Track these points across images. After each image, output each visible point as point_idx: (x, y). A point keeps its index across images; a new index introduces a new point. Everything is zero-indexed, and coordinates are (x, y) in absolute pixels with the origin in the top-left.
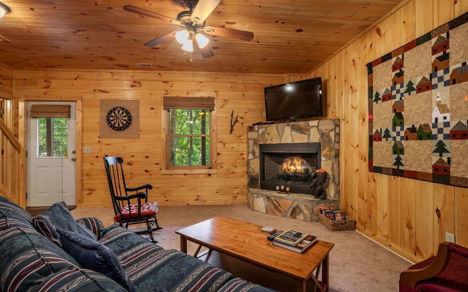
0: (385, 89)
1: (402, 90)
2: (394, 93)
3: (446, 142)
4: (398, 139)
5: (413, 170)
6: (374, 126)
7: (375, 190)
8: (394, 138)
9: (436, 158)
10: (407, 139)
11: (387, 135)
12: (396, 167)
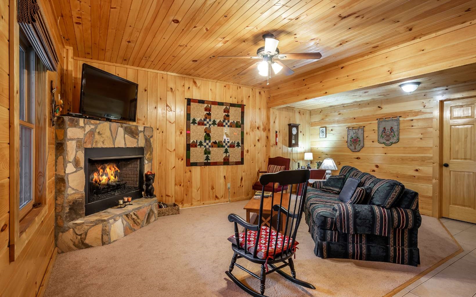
0: (200, 119)
1: (210, 123)
2: (205, 122)
3: (228, 149)
4: (207, 147)
5: (215, 161)
6: (191, 138)
7: (191, 177)
8: (205, 146)
9: (224, 155)
10: (212, 147)
11: (201, 144)
12: (206, 161)
